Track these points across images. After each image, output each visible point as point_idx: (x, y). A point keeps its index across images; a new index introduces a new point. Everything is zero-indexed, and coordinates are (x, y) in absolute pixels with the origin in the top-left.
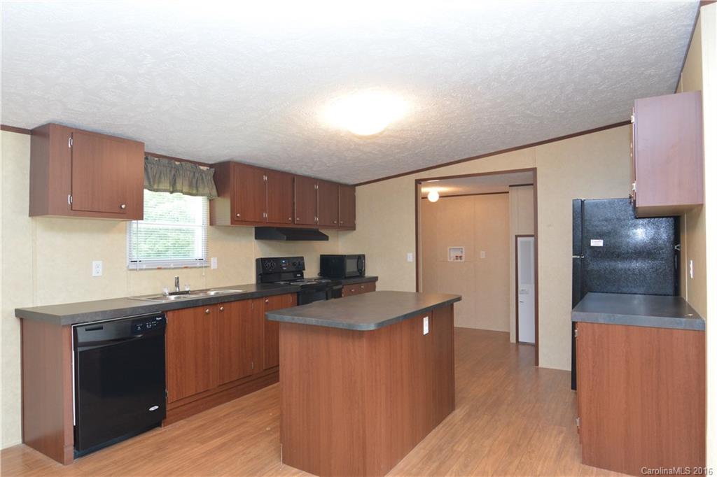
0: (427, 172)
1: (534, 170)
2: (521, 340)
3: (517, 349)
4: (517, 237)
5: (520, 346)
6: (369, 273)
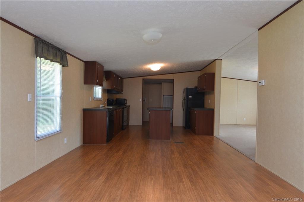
0: (146, 77)
1: (173, 79)
4: (163, 95)
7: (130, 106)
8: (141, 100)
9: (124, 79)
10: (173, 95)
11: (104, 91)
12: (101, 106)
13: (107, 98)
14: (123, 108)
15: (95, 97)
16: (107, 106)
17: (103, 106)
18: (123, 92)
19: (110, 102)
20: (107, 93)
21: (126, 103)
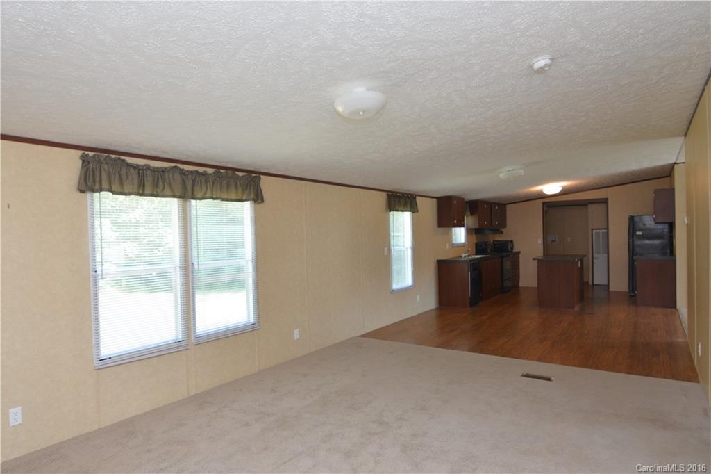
2: (595, 283)
3: (593, 288)
4: (593, 230)
5: (595, 287)
6: (516, 250)
7: (519, 253)
8: (540, 241)
9: (507, 206)
10: (607, 229)
11: (469, 232)
12: (463, 255)
13: (475, 241)
14: (502, 258)
15: (454, 242)
16: (477, 254)
17: (467, 254)
18: (503, 230)
19: (479, 249)
20: (476, 233)
21: (512, 248)
